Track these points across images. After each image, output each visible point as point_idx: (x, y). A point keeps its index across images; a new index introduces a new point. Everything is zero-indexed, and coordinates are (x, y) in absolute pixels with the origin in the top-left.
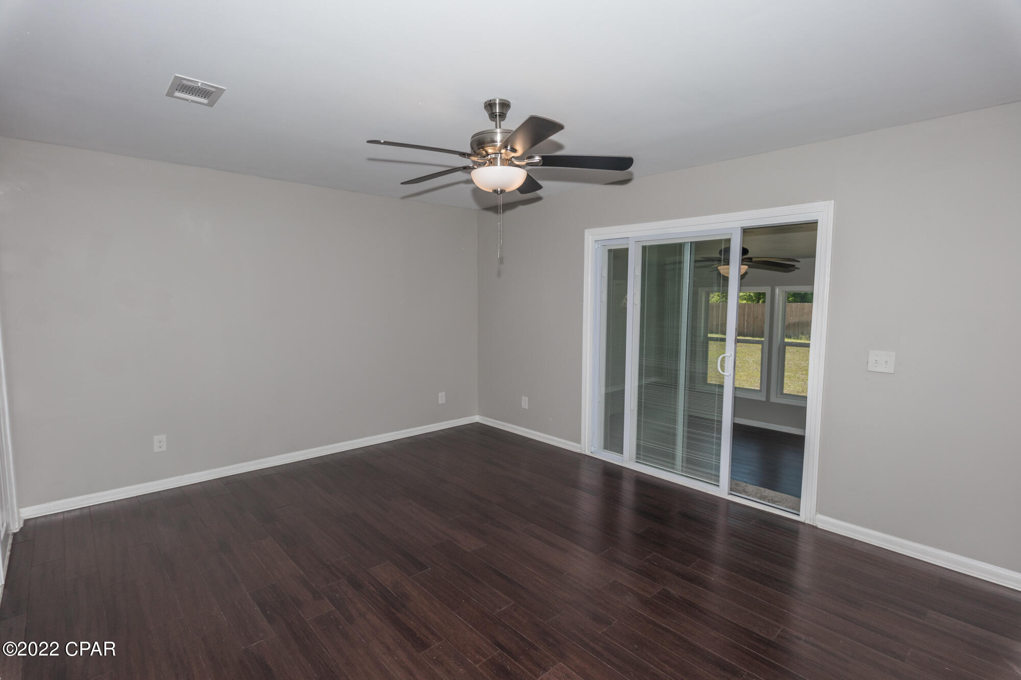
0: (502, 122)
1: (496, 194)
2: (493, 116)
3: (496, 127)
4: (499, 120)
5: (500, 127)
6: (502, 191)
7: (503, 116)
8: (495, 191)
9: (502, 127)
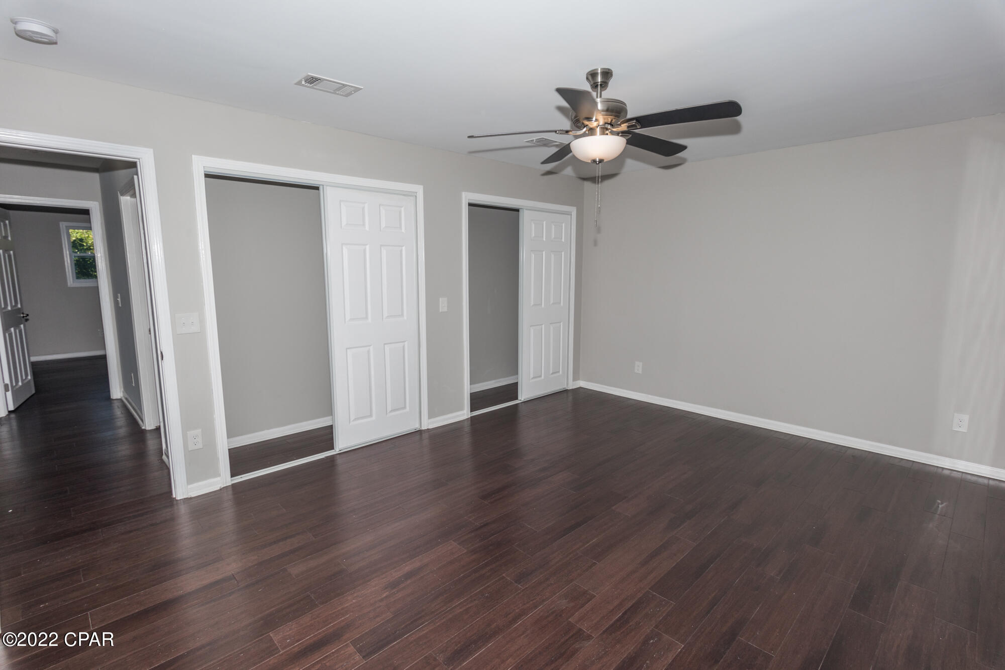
0: (603, 93)
1: (595, 164)
2: (595, 86)
3: (597, 97)
4: (600, 89)
5: (601, 97)
6: (601, 161)
7: (604, 85)
8: (594, 161)
9: (603, 97)
